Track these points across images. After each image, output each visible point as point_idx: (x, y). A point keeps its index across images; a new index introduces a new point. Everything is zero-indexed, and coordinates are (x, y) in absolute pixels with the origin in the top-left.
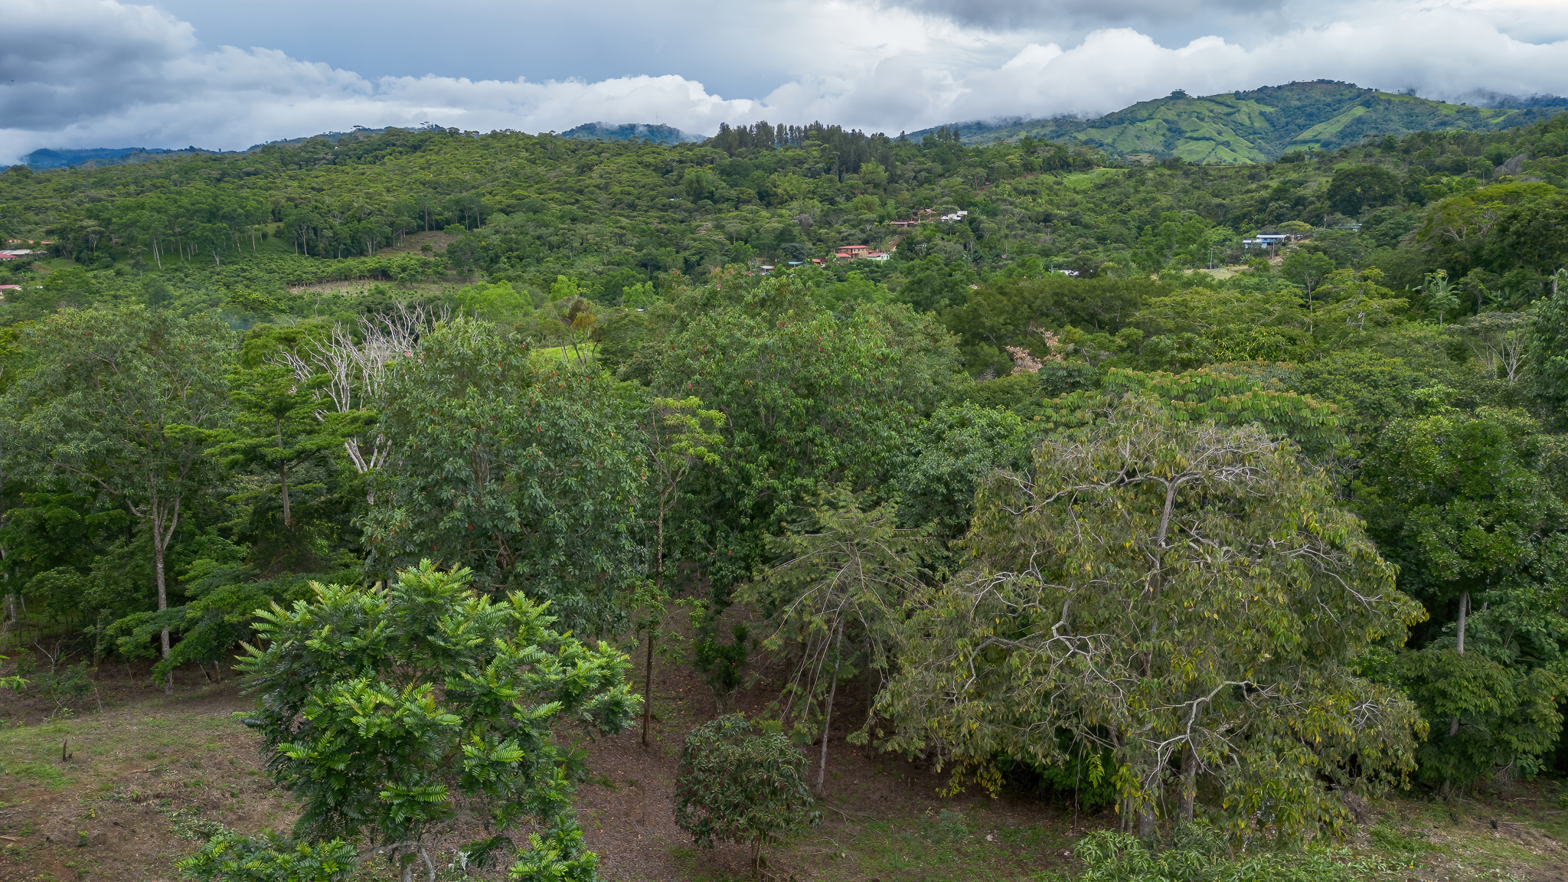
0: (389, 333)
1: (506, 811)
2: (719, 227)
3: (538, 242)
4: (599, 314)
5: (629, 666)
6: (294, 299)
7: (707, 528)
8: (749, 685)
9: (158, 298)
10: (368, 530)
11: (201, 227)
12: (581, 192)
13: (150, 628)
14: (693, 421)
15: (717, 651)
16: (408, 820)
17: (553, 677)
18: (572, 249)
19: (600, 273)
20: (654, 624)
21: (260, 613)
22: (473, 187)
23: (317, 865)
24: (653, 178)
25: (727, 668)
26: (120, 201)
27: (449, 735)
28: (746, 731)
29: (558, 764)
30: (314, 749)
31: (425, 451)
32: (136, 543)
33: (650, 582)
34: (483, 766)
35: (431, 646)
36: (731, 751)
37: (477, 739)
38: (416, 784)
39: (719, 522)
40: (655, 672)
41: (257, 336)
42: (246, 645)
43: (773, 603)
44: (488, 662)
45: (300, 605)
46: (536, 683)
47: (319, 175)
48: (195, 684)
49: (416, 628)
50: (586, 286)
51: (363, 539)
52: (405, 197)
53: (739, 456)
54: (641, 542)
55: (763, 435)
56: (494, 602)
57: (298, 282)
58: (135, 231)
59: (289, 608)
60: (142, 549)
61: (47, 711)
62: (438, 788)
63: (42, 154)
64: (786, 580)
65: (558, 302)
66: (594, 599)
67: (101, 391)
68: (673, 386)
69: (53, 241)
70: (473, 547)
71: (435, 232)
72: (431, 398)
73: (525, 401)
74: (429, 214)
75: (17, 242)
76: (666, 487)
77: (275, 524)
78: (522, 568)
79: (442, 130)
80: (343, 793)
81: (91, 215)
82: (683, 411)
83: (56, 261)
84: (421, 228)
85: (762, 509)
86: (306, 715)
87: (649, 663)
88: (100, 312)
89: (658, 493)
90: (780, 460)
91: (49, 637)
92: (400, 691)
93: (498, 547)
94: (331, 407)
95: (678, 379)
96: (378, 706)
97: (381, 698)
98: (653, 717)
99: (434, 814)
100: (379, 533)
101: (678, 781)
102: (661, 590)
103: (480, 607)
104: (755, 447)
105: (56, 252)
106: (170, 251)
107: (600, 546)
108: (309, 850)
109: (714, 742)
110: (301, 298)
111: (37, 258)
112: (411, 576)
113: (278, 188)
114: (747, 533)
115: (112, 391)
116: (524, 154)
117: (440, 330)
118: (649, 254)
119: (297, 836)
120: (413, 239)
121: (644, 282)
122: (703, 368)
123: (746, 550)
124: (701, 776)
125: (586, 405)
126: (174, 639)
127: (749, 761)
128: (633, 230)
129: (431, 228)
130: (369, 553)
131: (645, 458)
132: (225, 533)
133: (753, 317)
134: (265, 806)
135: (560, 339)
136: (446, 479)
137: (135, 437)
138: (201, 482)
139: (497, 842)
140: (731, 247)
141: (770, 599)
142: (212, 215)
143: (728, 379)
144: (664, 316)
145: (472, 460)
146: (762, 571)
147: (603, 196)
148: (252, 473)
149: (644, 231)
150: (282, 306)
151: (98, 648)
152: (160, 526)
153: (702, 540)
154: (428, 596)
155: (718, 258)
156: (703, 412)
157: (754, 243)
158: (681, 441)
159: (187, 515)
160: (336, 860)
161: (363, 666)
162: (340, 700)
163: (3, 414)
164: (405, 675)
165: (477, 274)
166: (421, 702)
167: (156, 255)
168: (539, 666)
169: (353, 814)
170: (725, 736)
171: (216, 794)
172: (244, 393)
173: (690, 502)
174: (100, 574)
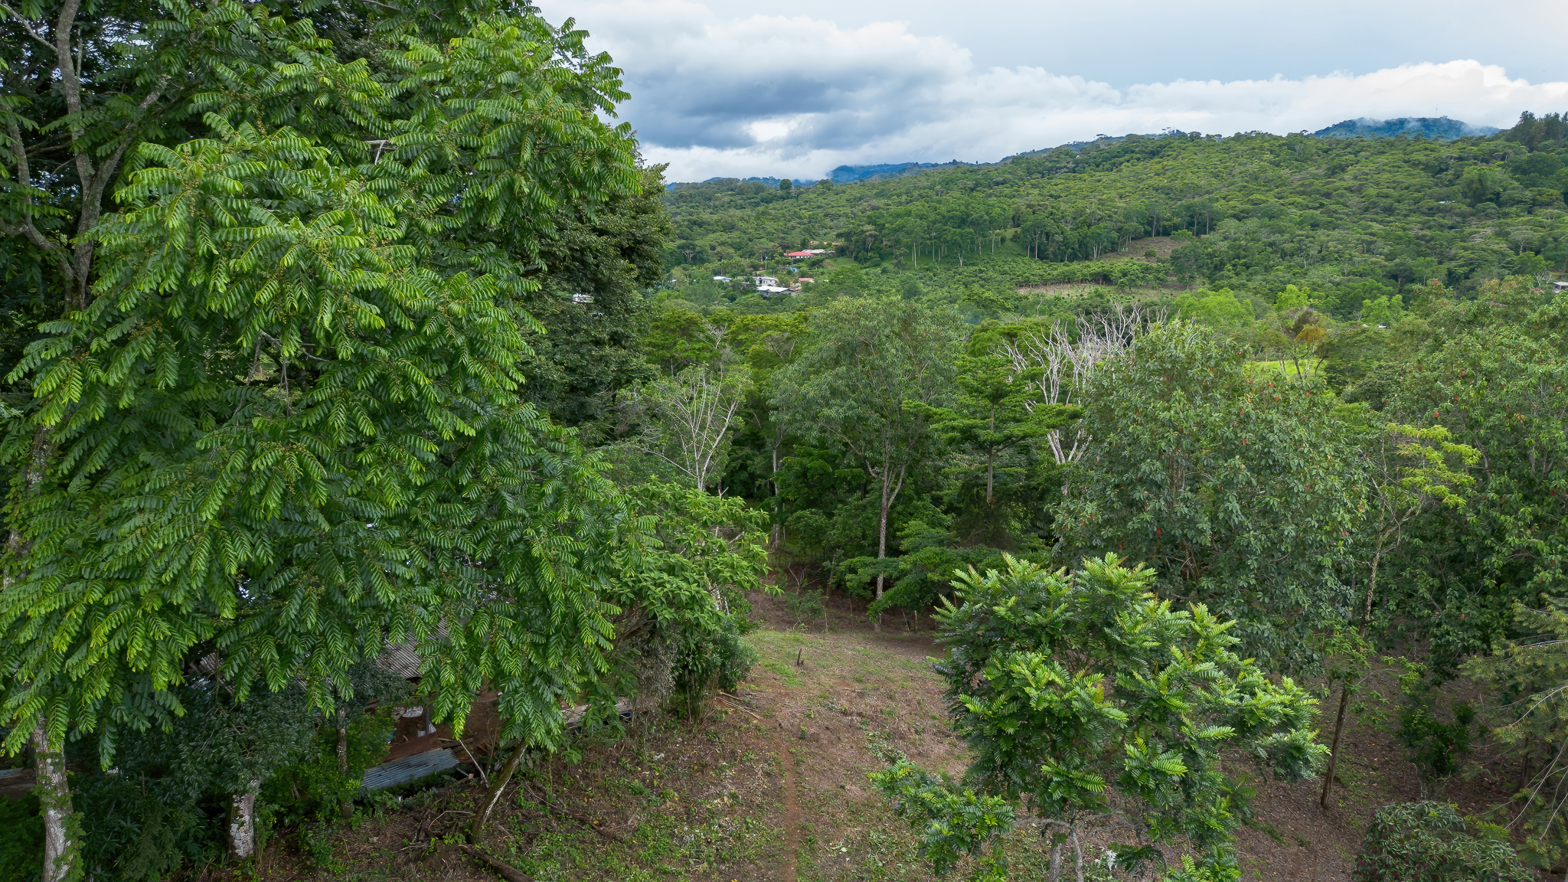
0: (1104, 335)
1: (1161, 823)
2: (1501, 234)
3: (1269, 249)
4: (1329, 328)
5: (1318, 712)
6: (1019, 299)
7: (1436, 582)
8: (1467, 776)
9: (911, 293)
10: (1059, 518)
11: (952, 232)
12: (1328, 195)
13: (871, 571)
14: (1435, 454)
15: (1430, 726)
16: (1064, 800)
17: (1228, 701)
18: (1307, 257)
19: (1338, 284)
20: (1351, 676)
21: (959, 573)
22: (1207, 192)
23: (979, 814)
24: (1421, 178)
25: (1441, 750)
26: (893, 209)
27: (1113, 730)
28: (1457, 828)
29: (1224, 794)
30: (989, 708)
31: (1124, 449)
32: (869, 498)
33: (1353, 629)
34: (1143, 771)
35: (1105, 637)
36: (1433, 844)
37: (1140, 741)
38: (1076, 768)
39: (1452, 578)
40: (1344, 732)
41: (985, 330)
42: (944, 599)
43: (1514, 688)
44: (1162, 669)
45: (992, 573)
46: (1208, 702)
47: (1059, 183)
48: (897, 629)
49: (1094, 617)
50: (1319, 298)
51: (1054, 526)
52: (1136, 203)
53: (1492, 504)
54: (1347, 583)
55: (1531, 483)
56: (1173, 609)
57: (1026, 283)
58: (901, 235)
59: (984, 574)
60: (872, 504)
61: (791, 623)
62: (1097, 779)
63: (843, 169)
64: (1540, 663)
65: (1283, 313)
66: (1283, 633)
67: (860, 367)
68: (1413, 413)
69: (841, 242)
70: (1159, 552)
71: (1161, 238)
72: (1136, 398)
73: (1234, 410)
74: (1158, 220)
75: (816, 243)
76: (1389, 525)
77: (977, 500)
78: (1206, 583)
79: (1184, 135)
80: (1009, 755)
81: (871, 221)
82: (1423, 441)
83: (840, 259)
84: (1148, 234)
85: (1516, 573)
86: (985, 675)
87: (1340, 719)
88: (867, 301)
89: (1376, 532)
90: (1551, 517)
91: (798, 564)
92: (1072, 675)
93: (1184, 558)
94: (1040, 399)
95: (1421, 405)
96: (1051, 683)
97: (1053, 676)
98: (1337, 780)
99: (1089, 802)
100: (1070, 522)
101: (1361, 857)
102: (1365, 640)
103: (1160, 611)
104: (1517, 496)
105: (841, 252)
106: (926, 253)
107: (1297, 577)
108: (974, 798)
109: (1413, 828)
110: (1026, 298)
111: (828, 256)
112: (1096, 567)
113: (1020, 196)
114: (1490, 598)
115: (868, 367)
116: (1268, 156)
117: (1155, 331)
118: (1402, 264)
119: (965, 784)
120: (1139, 244)
121: (1391, 295)
122: (1457, 395)
123: (1485, 618)
124: (1390, 861)
125: (1303, 422)
126: (887, 585)
127: (1457, 862)
128: (1386, 237)
129: (1158, 234)
130: (1057, 540)
131: (1365, 489)
132: (937, 501)
133: (1537, 339)
134: (941, 749)
135: (1280, 352)
136: (1140, 480)
137: (880, 410)
138: (923, 454)
139: (1147, 852)
140: (1515, 258)
141: (1511, 683)
142: (963, 221)
143: (1491, 410)
144: (1412, 333)
145: (1170, 465)
146: (1505, 647)
147: (1354, 200)
148: (964, 452)
149: (1400, 238)
150: (1008, 305)
151: (831, 581)
152: (887, 487)
153: (1427, 595)
154: (1110, 589)
155: (1495, 270)
156: (1450, 446)
157: (1549, 254)
158: (1415, 475)
159: (909, 481)
160: (997, 815)
161: (1040, 643)
162: (1017, 668)
163: (790, 379)
164: (1078, 660)
165: (1198, 281)
166: (1090, 688)
167: (914, 256)
168: (1214, 686)
169: (1015, 778)
170: (1427, 824)
171: (903, 727)
172: (968, 377)
173: (1417, 549)
174: (840, 519)
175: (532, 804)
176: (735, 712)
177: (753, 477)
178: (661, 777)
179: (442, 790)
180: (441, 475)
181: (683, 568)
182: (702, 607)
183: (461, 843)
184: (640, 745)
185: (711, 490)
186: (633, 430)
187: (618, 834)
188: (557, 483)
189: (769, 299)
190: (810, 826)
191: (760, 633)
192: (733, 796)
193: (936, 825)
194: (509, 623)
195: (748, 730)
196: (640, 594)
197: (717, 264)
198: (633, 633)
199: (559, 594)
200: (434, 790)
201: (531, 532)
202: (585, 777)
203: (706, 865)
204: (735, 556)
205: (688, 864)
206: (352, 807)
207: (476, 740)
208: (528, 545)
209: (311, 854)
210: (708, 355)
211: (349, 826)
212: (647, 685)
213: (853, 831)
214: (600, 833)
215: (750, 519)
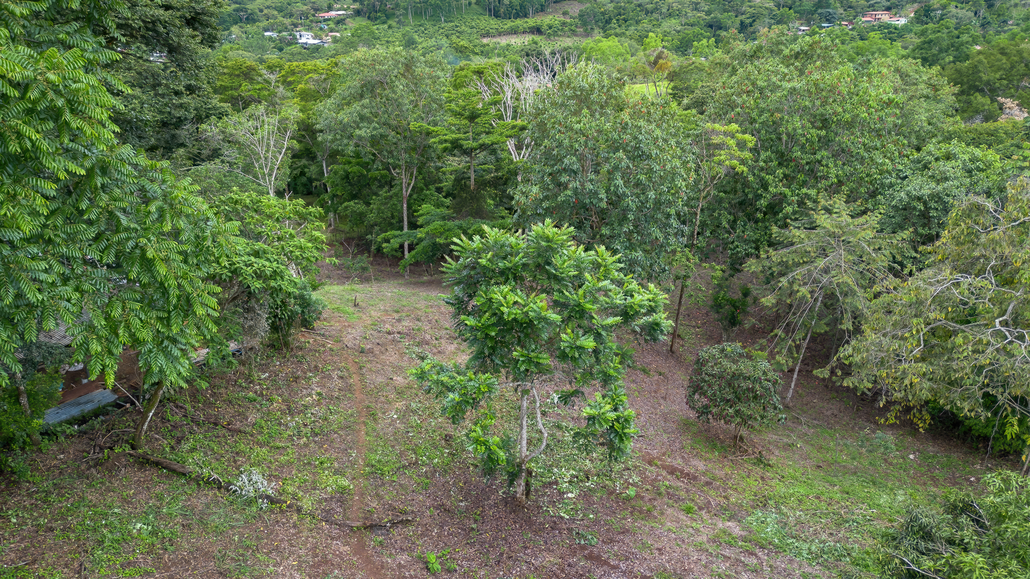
0: (538, 70)
1: (583, 375)
3: (638, 9)
4: (674, 61)
5: (668, 302)
6: (484, 46)
7: (731, 218)
8: (747, 326)
9: (410, 43)
10: (517, 197)
13: (399, 240)
14: (732, 141)
15: (727, 300)
16: (527, 370)
17: (618, 302)
18: (661, 13)
19: (679, 32)
20: (686, 277)
21: (455, 240)
23: (477, 385)
25: (733, 313)
27: (553, 326)
28: (741, 355)
29: (617, 355)
30: (479, 322)
31: (553, 150)
32: (394, 191)
33: (687, 250)
34: (572, 348)
35: (548, 272)
36: (729, 366)
37: (569, 331)
38: (533, 351)
39: (741, 214)
40: (683, 308)
41: (462, 69)
42: (447, 257)
43: (772, 274)
44: (580, 287)
45: (477, 238)
46: (607, 303)
48: (420, 275)
49: (540, 260)
50: (668, 41)
51: (513, 202)
53: (762, 169)
54: (684, 223)
55: (782, 155)
56: (586, 250)
57: (487, 35)
59: (471, 239)
60: (396, 195)
61: (348, 278)
62: (545, 356)
64: (784, 260)
65: (647, 52)
66: (648, 256)
67: (378, 99)
68: (721, 115)
69: (357, 6)
70: (577, 215)
71: (572, 2)
72: (560, 115)
73: (618, 121)
75: (338, 6)
76: (706, 187)
77: (465, 188)
78: (605, 231)
80: (493, 349)
82: (725, 134)
83: (358, 19)
85: (774, 209)
86: (476, 302)
87: (680, 302)
88: (380, 51)
89: (700, 190)
90: (792, 175)
91: (349, 238)
92: (528, 297)
93: (591, 216)
94: (501, 118)
95: (725, 110)
96: (515, 303)
97: (517, 299)
98: (679, 336)
99: (542, 370)
100: (523, 200)
101: (691, 378)
102: (694, 256)
103: (578, 253)
104: (775, 163)
105: (358, 13)
106: (417, 13)
107: (656, 222)
108: (473, 376)
109: (718, 358)
110: (488, 45)
111: (348, 16)
112: (539, 229)
114: (760, 224)
115: (384, 99)
117: (570, 70)
118: (715, 18)
119: (468, 368)
120: (558, 6)
121: (709, 38)
122: (744, 103)
123: (757, 236)
124: (707, 378)
125: (658, 126)
126: (411, 248)
127: (741, 375)
130: (516, 211)
131: (693, 166)
132: (439, 190)
133: (788, 66)
134: (452, 348)
135: (646, 77)
136: (564, 169)
137: (395, 129)
138: (427, 159)
139: (576, 393)
140: (778, 12)
141: (770, 271)
143: (762, 112)
144: (720, 64)
145: (581, 158)
146: (767, 252)
148: (454, 155)
150: (477, 50)
151: (373, 248)
152: (406, 183)
153: (727, 226)
154: (548, 241)
155: (767, 20)
156: (739, 136)
157: (797, 9)
158: (721, 155)
159: (420, 177)
160: (487, 385)
161: (508, 279)
162: (495, 296)
163: (329, 110)
164: (532, 287)
165: (596, 31)
166: (539, 304)
167: (410, 17)
168: (610, 293)
169: (497, 361)
170: (726, 356)
171: (428, 337)
172: (453, 105)
173: (721, 198)
174: (375, 207)
175: (177, 418)
176: (315, 341)
177: (310, 180)
178: (268, 389)
179: (108, 417)
180: (64, 203)
181: (265, 252)
182: (282, 278)
183: (128, 449)
184: (250, 369)
185: (280, 194)
186: (215, 154)
187: (242, 429)
188: (159, 203)
189: (308, 49)
190: (372, 405)
191: (327, 288)
192: (319, 394)
193: (451, 396)
194: (138, 306)
195: (324, 352)
196: (235, 272)
197: (266, 23)
198: (234, 299)
199: (173, 282)
200: (101, 418)
201: (143, 241)
202: (214, 395)
203: (305, 439)
204: (302, 240)
205: (293, 440)
206: (40, 438)
207: (129, 380)
208: (143, 251)
209: (13, 473)
210: (266, 93)
211: (40, 450)
212: (250, 331)
213: (400, 405)
214: (230, 430)
215: (310, 214)
